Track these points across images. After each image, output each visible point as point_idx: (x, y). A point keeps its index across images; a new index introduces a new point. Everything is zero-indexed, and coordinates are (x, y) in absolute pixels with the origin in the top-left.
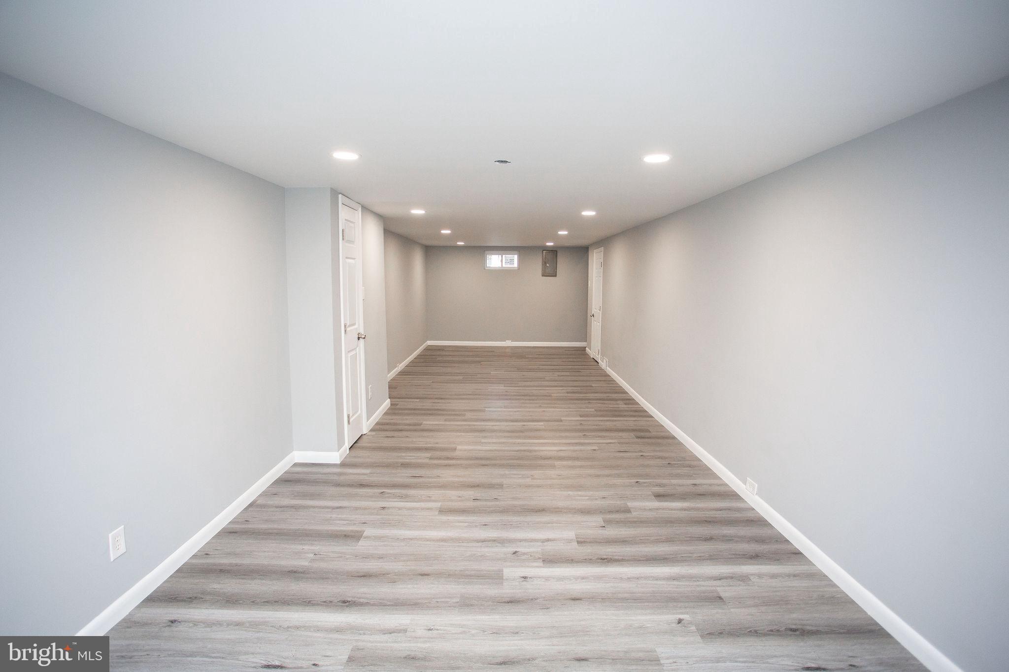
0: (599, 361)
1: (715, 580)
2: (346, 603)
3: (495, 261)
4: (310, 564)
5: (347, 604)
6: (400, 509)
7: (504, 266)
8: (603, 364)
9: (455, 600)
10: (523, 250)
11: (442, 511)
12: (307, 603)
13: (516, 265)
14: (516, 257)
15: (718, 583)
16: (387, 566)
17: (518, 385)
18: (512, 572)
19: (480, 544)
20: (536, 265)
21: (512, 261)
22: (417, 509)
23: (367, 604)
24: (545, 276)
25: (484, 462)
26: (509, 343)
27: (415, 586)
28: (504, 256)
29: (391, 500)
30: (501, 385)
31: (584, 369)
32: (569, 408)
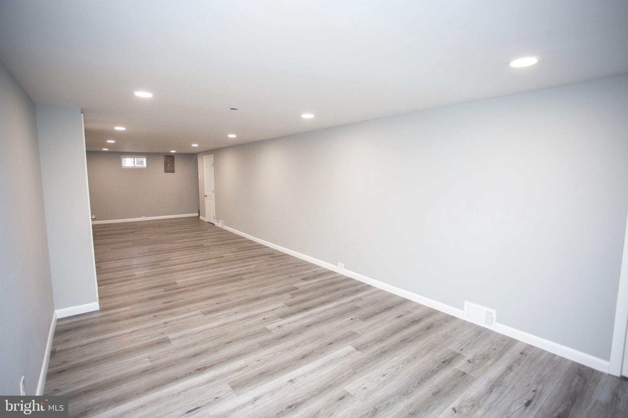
0: (215, 223)
1: (352, 302)
2: (199, 370)
3: (128, 162)
4: (152, 363)
5: (201, 370)
6: (177, 320)
7: (136, 165)
8: (219, 224)
9: (256, 346)
10: (150, 155)
11: (205, 313)
12: (176, 379)
13: (145, 165)
14: (145, 160)
15: (353, 303)
16: (204, 346)
17: (176, 243)
18: (271, 326)
19: (243, 321)
20: (160, 165)
21: (142, 162)
22: (188, 317)
23: (212, 365)
24: (167, 172)
25: (202, 285)
26: (144, 219)
27: (230, 348)
28: (135, 159)
29: (164, 318)
30: (165, 244)
31: (209, 229)
32: (221, 250)
